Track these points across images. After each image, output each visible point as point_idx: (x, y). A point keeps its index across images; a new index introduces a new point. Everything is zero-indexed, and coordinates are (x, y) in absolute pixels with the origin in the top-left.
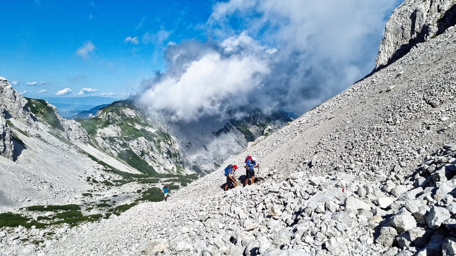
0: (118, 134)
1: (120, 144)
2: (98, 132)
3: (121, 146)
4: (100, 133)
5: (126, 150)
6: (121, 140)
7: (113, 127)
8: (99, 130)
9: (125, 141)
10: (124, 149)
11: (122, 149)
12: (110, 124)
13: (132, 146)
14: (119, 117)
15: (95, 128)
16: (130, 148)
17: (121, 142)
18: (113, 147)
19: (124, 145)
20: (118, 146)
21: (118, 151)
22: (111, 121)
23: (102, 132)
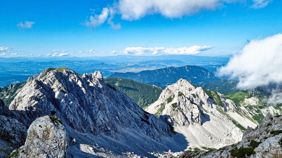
0: (257, 103)
1: (255, 111)
2: (245, 100)
3: (256, 111)
4: (246, 101)
5: (259, 114)
6: (257, 108)
7: (254, 98)
8: (246, 99)
9: (259, 109)
10: (258, 114)
11: (256, 113)
12: (253, 96)
13: (263, 112)
14: (259, 92)
15: (244, 97)
16: (261, 113)
17: (256, 109)
18: (250, 112)
19: (258, 111)
20: (254, 111)
21: (253, 115)
22: (253, 95)
23: (248, 101)
